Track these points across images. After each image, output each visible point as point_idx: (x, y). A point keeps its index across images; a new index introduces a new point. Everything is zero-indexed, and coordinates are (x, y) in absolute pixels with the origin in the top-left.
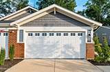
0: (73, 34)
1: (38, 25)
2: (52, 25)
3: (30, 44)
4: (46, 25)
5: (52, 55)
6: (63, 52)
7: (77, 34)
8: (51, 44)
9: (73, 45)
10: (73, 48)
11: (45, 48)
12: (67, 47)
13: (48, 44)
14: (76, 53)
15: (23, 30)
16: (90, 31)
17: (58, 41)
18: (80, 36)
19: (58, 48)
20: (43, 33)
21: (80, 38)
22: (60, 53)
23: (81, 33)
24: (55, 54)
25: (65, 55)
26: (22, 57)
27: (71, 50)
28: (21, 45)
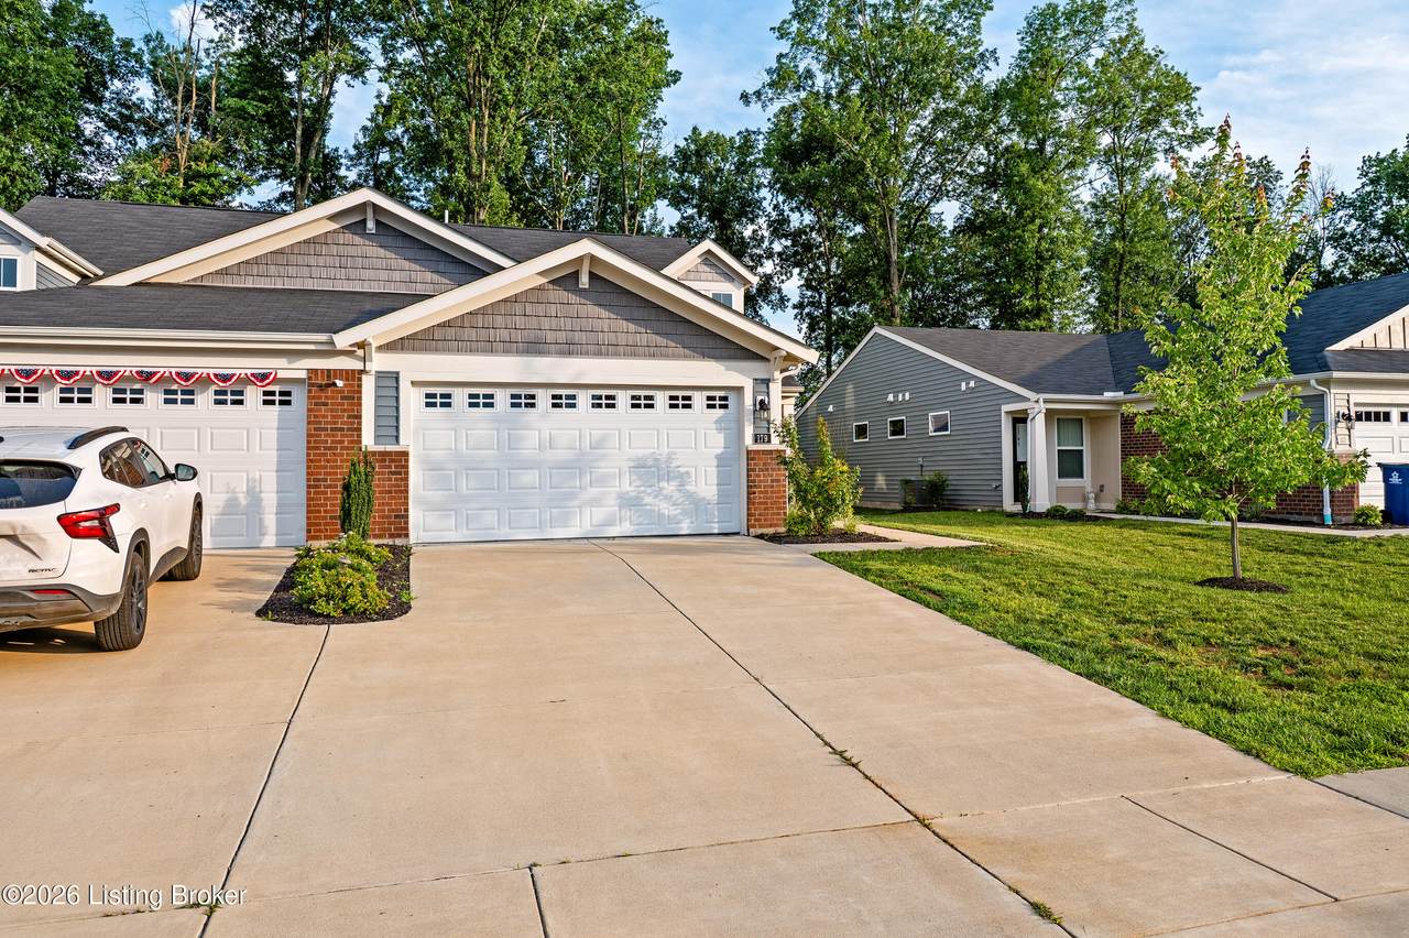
0: (680, 401)
1: (489, 347)
2: (569, 349)
3: (439, 454)
4: (534, 347)
5: (564, 521)
6: (629, 503)
7: (699, 399)
8: (562, 455)
10: (683, 479)
11: (530, 477)
12: (652, 470)
13: (549, 455)
14: (697, 505)
15: (398, 373)
16: (763, 387)
17: (603, 439)
18: (719, 412)
19: (602, 481)
20: (516, 391)
21: (716, 422)
22: (610, 507)
23: (722, 394)
24: (583, 510)
25: (638, 514)
26: (399, 536)
27: (669, 487)
28: (392, 461)
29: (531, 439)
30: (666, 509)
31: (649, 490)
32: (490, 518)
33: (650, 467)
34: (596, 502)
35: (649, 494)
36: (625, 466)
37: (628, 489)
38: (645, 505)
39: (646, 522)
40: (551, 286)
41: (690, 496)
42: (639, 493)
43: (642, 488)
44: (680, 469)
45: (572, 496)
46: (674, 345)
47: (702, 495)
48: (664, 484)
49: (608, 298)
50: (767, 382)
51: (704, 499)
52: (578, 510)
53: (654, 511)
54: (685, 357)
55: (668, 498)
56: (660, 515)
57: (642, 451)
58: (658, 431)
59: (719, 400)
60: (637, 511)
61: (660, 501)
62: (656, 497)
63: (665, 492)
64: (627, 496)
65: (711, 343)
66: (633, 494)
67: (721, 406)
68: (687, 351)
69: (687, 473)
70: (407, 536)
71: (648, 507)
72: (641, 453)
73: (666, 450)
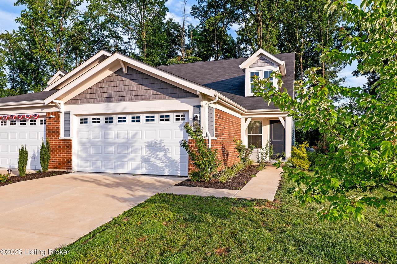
0: (165, 118)
1: (95, 101)
2: (121, 99)
3: (84, 140)
4: (109, 99)
5: (122, 166)
6: (146, 160)
7: (172, 116)
8: (122, 140)
9: (166, 144)
10: (166, 151)
11: (111, 149)
12: (154, 147)
13: (117, 141)
14: (171, 163)
15: (70, 112)
16: (198, 110)
17: (136, 134)
18: (181, 122)
19: (135, 151)
20: (107, 116)
21: (180, 126)
22: (138, 162)
23: (182, 114)
24: (129, 162)
25: (148, 165)
26: (69, 169)
27: (161, 154)
28: (67, 143)
29: (112, 135)
30: (159, 164)
31: (153, 156)
32: (99, 163)
33: (153, 146)
34: (133, 159)
35: (153, 157)
36: (144, 145)
37: (144, 155)
38: (151, 162)
39: (151, 169)
40: (115, 75)
41: (168, 159)
42: (149, 156)
43: (150, 155)
44: (165, 147)
45: (125, 156)
46: (159, 93)
47: (173, 158)
48: (158, 153)
49: (135, 76)
50: (199, 107)
51: (174, 160)
52: (127, 163)
53: (154, 164)
54: (164, 98)
55: (160, 159)
56: (157, 167)
57: (151, 139)
58: (156, 131)
59: (181, 116)
60: (148, 164)
61: (157, 160)
62: (155, 158)
63: (159, 156)
64: (144, 158)
65: (175, 91)
66: (147, 157)
67: (182, 119)
68: (165, 96)
69: (168, 149)
70: (71, 169)
71: (152, 163)
72: (149, 140)
73: (159, 139)
